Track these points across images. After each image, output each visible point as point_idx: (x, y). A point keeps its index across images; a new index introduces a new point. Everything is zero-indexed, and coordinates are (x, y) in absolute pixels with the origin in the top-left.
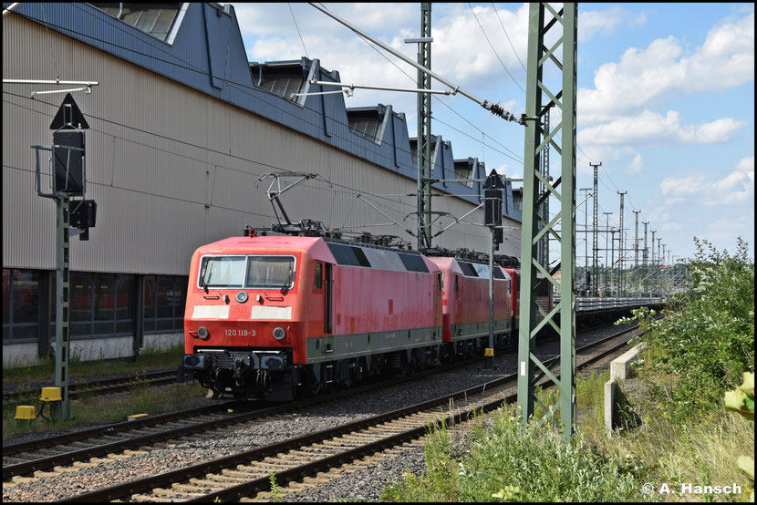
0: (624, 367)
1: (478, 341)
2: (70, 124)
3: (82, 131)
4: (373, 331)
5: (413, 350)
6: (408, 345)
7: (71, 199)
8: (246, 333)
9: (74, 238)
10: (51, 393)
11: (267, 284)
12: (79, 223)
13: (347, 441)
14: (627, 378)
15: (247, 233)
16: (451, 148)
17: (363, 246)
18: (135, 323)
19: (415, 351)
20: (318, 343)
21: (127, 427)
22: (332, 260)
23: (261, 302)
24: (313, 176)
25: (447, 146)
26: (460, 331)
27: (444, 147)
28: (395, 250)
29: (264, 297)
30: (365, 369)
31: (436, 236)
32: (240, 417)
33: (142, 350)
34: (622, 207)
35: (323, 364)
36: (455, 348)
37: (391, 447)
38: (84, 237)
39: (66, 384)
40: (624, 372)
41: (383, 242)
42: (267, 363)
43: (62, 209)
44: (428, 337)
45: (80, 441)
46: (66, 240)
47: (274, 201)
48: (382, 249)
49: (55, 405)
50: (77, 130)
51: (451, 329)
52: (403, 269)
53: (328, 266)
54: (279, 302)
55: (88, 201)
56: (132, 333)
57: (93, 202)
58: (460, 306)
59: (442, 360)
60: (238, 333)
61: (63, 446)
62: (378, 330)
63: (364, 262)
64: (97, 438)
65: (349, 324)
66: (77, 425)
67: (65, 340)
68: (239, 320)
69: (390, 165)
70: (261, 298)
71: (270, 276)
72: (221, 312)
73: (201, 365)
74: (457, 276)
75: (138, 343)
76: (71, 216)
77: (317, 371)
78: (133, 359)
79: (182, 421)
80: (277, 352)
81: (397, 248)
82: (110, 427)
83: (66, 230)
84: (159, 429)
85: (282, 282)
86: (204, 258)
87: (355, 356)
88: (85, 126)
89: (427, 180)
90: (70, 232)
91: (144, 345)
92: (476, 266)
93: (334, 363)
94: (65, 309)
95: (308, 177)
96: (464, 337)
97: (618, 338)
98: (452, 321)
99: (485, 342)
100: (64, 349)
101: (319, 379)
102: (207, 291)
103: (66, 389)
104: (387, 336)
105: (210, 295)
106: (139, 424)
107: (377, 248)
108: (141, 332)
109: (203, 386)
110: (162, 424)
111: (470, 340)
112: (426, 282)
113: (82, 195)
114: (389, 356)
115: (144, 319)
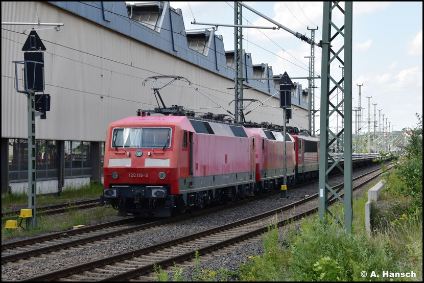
0: (376, 194)
1: (276, 181)
2: (35, 47)
3: (42, 51)
4: (216, 174)
5: (239, 185)
6: (236, 183)
7: (36, 93)
8: (142, 175)
9: (38, 118)
10: (26, 213)
11: (154, 145)
12: (40, 108)
13: (210, 239)
14: (378, 200)
15: (139, 114)
16: (251, 57)
17: (209, 121)
18: (59, 171)
19: (240, 186)
20: (185, 181)
21: (74, 233)
22: (192, 130)
23: (150, 156)
24: (179, 78)
25: (248, 56)
26: (265, 174)
27: (247, 57)
28: (227, 124)
29: (152, 153)
30: (211, 198)
31: (246, 114)
32: (140, 227)
33: (64, 189)
34: (360, 94)
35: (189, 194)
36: (263, 184)
37: (237, 242)
38: (43, 117)
39: (34, 207)
40: (376, 196)
41: (220, 118)
42: (155, 194)
43: (31, 100)
44: (247, 178)
45: (48, 241)
46: (33, 119)
47: (156, 94)
48: (220, 123)
49: (28, 220)
50: (39, 51)
51: (261, 173)
52: (232, 135)
53: (191, 133)
54: (162, 156)
55: (45, 95)
56: (57, 178)
57: (48, 95)
58: (266, 158)
59: (255, 192)
60: (136, 175)
61: (39, 244)
62: (219, 174)
63: (211, 131)
64: (57, 239)
65: (203, 170)
66: (42, 232)
67: (33, 180)
68: (138, 167)
69: (213, 69)
70: (151, 154)
71: (156, 140)
72: (127, 163)
73: (115, 195)
74: (263, 140)
75: (61, 184)
76: (36, 103)
77: (185, 199)
78: (58, 194)
79: (104, 229)
80: (162, 187)
81: (228, 122)
82: (65, 233)
83: (33, 113)
84: (92, 234)
85: (163, 144)
86: (115, 130)
87: (206, 190)
88: (44, 49)
89: (240, 79)
90: (35, 114)
91: (65, 185)
92: (274, 133)
93: (195, 193)
94: (33, 161)
95: (176, 79)
96: (269, 178)
97: (360, 179)
98: (261, 168)
99: (281, 180)
100: (33, 185)
101: (186, 204)
102: (117, 150)
103: (35, 210)
104: (224, 177)
105: (120, 152)
106: (80, 231)
107: (217, 122)
108: (63, 178)
109: (114, 208)
110: (93, 231)
111: (271, 180)
112: (246, 144)
113: (42, 91)
114: (225, 189)
115: (64, 169)
